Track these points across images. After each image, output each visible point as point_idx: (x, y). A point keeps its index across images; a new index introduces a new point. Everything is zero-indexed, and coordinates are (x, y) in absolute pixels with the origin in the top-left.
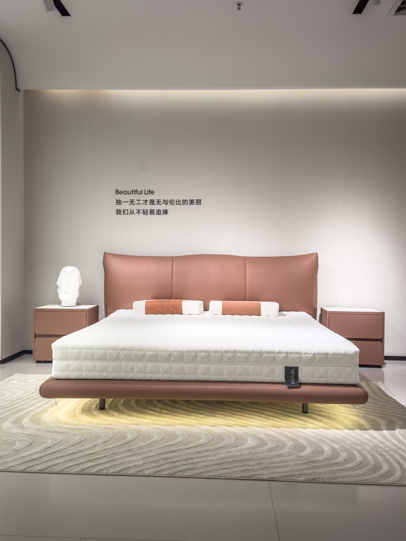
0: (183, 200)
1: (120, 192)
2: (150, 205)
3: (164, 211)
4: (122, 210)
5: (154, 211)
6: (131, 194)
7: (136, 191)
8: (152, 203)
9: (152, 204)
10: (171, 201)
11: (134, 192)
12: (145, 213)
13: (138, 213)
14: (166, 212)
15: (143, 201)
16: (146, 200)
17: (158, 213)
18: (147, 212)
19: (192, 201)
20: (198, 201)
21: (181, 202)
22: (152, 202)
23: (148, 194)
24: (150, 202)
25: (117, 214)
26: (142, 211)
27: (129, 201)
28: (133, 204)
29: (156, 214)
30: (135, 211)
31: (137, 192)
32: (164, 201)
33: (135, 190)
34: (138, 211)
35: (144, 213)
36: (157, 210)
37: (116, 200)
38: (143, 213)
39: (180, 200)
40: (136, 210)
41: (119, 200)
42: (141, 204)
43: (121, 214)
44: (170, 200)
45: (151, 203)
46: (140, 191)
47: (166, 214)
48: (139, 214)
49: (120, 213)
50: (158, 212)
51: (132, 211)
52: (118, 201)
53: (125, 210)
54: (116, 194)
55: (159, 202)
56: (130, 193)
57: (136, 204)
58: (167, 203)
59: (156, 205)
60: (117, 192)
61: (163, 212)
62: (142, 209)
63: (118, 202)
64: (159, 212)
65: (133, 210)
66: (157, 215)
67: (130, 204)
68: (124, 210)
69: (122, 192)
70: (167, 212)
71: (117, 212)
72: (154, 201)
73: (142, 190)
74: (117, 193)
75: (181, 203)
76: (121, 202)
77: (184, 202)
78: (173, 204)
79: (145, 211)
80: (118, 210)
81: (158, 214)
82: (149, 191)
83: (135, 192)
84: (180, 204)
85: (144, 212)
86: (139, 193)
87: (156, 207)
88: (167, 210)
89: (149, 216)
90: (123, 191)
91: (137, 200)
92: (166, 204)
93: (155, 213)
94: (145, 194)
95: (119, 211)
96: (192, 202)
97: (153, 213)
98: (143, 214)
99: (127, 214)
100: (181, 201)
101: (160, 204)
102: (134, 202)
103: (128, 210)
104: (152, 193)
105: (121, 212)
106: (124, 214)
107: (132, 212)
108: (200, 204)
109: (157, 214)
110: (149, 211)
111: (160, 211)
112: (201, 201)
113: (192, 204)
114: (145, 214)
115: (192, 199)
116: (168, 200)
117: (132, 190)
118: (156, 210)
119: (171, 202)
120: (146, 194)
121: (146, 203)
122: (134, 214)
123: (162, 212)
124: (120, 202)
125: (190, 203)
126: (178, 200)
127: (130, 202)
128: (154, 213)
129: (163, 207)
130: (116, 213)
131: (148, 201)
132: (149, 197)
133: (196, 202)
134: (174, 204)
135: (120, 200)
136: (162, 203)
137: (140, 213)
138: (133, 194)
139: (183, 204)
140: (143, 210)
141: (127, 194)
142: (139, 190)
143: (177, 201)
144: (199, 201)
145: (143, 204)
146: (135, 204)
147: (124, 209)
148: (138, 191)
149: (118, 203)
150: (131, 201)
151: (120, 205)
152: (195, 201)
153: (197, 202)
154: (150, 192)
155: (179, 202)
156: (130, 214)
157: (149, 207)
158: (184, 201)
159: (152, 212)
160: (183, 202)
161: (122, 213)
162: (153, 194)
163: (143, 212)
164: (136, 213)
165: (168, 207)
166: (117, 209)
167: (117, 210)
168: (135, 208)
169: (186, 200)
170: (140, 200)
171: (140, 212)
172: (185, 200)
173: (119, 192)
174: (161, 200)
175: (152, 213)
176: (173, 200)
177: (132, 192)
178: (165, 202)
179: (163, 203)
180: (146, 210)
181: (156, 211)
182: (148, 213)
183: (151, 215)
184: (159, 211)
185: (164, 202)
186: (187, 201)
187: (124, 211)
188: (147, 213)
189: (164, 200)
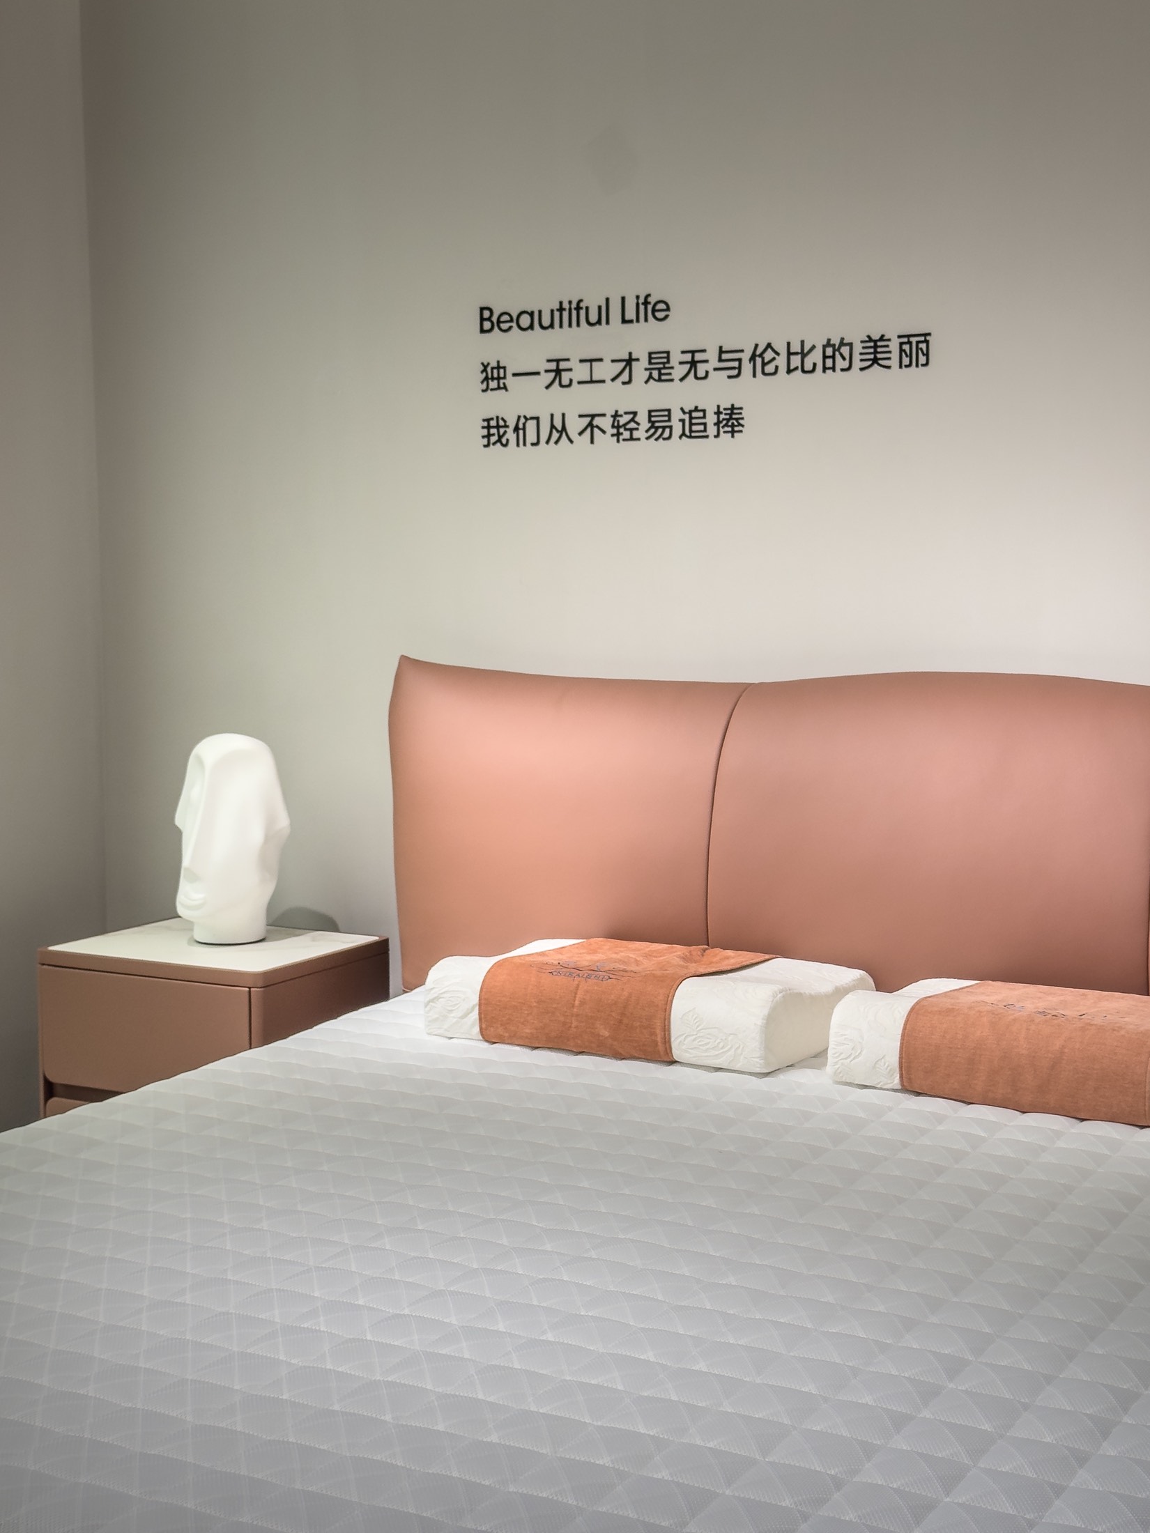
0: (828, 344)
1: (499, 322)
2: (646, 382)
3: (722, 417)
4: (512, 424)
5: (669, 420)
6: (552, 326)
7: (578, 308)
8: (660, 374)
9: (660, 380)
10: (761, 355)
11: (566, 314)
12: (622, 430)
13: (588, 433)
14: (731, 420)
15: (613, 361)
16: (627, 357)
17: (691, 431)
18: (632, 425)
19: (876, 347)
20: (910, 343)
21: (816, 357)
23: (638, 320)
24: (646, 369)
25: (485, 441)
26: (606, 423)
27: (543, 366)
28: (565, 381)
29: (680, 437)
30: (574, 425)
31: (583, 313)
32: (724, 356)
33: (570, 302)
34: (588, 420)
35: (618, 434)
36: (687, 410)
37: (482, 368)
38: (615, 431)
39: (807, 347)
40: (580, 416)
41: (494, 364)
42: (603, 381)
43: (504, 441)
44: (757, 346)
45: (655, 374)
46: (600, 308)
47: (733, 432)
48: (592, 442)
49: (499, 440)
50: (691, 424)
51: (559, 426)
52: (489, 370)
53: (525, 417)
54: (482, 331)
55: (693, 364)
57: (579, 383)
58: (736, 364)
59: (682, 380)
60: (489, 321)
61: (717, 424)
62: (610, 411)
63: (490, 376)
64: (694, 424)
65: (563, 415)
66: (684, 438)
67: (547, 387)
68: (522, 420)
69: (511, 321)
70: (737, 419)
71: (485, 432)
72: (668, 362)
73: (607, 300)
74: (487, 325)
75: (815, 365)
76: (504, 378)
77: (833, 357)
78: (770, 368)
79: (622, 421)
80: (493, 423)
81: (691, 437)
82: (646, 303)
83: (574, 313)
84: (808, 367)
85: (618, 427)
86: (593, 318)
87: (678, 395)
88: (741, 408)
89: (646, 449)
90: (515, 316)
91: (581, 361)
92: (735, 372)
93: (677, 429)
94: (624, 321)
95: (498, 427)
96: (876, 352)
97: (664, 428)
98: (613, 435)
99: (535, 441)
100: (814, 347)
101: (701, 373)
102: (570, 370)
103: (537, 419)
104: (660, 315)
105: (505, 432)
106: (518, 445)
107: (560, 431)
108: (922, 359)
109: (687, 433)
110: (643, 418)
111: (701, 414)
112: (927, 342)
113: (876, 367)
114: (624, 440)
115: (876, 337)
116: (742, 351)
117: (556, 306)
118: (682, 409)
119: (759, 360)
120: (631, 321)
121: (627, 370)
122: (571, 441)
123: (711, 419)
124: (499, 378)
125: (862, 360)
126: (796, 347)
127: (547, 371)
128: (671, 427)
129: (715, 392)
130: (484, 437)
131: (637, 360)
132: (645, 338)
133: (901, 350)
134: (777, 367)
135: (501, 365)
136: (710, 366)
137: (596, 430)
138: (561, 326)
139: (825, 369)
140: (616, 416)
141: (531, 327)
142: (593, 302)
143: (789, 354)
144: (918, 343)
145: (613, 380)
146: (575, 383)
147: (522, 414)
148: (587, 308)
149: (493, 384)
150: (553, 366)
151: (504, 391)
152: (894, 346)
153: (906, 347)
154: (650, 307)
155: (804, 355)
156: (548, 442)
157: (642, 397)
158: (829, 351)
159: (659, 425)
160: (825, 357)
161: (511, 435)
162: (667, 317)
163: (613, 426)
164: (580, 434)
165: (745, 391)
166: (487, 416)
167: (488, 423)
168: (573, 403)
169: (842, 343)
170: (601, 360)
171: (597, 427)
172: (836, 341)
173: (494, 319)
174: (704, 351)
175: (657, 428)
176: (769, 346)
177: (557, 314)
178: (730, 361)
179: (715, 369)
180: (630, 416)
181: (682, 416)
182: (637, 429)
183: (652, 440)
184: (694, 414)
185: (720, 360)
186: (851, 345)
187: (521, 426)
188: (631, 430)
189: (721, 351)
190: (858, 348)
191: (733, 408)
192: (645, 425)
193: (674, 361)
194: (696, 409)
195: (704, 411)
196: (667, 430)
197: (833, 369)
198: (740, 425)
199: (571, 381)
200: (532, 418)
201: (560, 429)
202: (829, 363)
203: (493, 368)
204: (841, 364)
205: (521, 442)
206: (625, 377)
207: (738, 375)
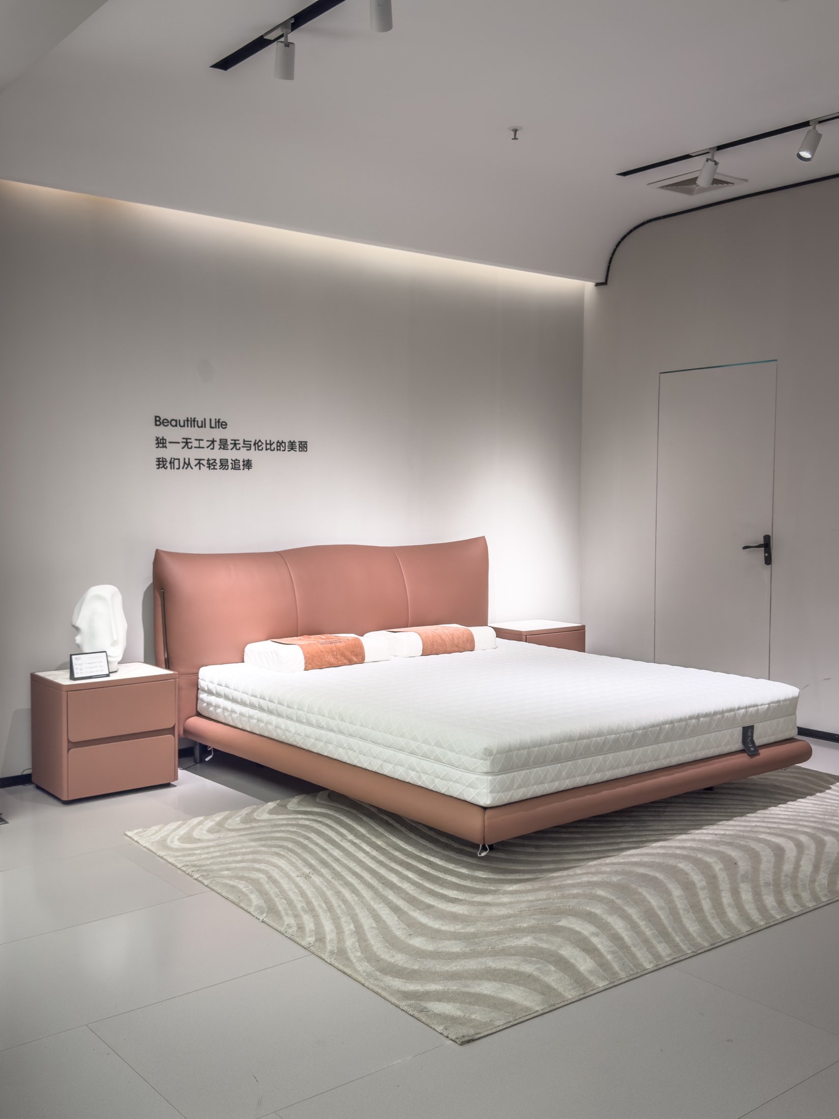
0: (278, 442)
1: (163, 422)
2: (219, 449)
3: (245, 463)
4: (168, 460)
5: (227, 463)
6: (184, 426)
7: (194, 421)
8: (224, 447)
9: (224, 449)
10: (257, 444)
11: (189, 422)
12: (211, 465)
13: (198, 465)
14: (248, 464)
15: (207, 441)
16: (212, 440)
17: (235, 467)
18: (214, 464)
19: (292, 444)
20: (302, 444)
21: (274, 446)
22: (224, 444)
23: (216, 428)
24: (219, 445)
25: (158, 467)
26: (205, 462)
27: (180, 440)
28: (190, 447)
30: (193, 463)
31: (196, 423)
32: (245, 443)
33: (191, 418)
34: (198, 461)
36: (233, 459)
37: (156, 439)
38: (208, 466)
39: (272, 442)
40: (196, 459)
41: (161, 438)
42: (203, 448)
43: (165, 467)
44: (256, 440)
45: (222, 447)
46: (202, 421)
47: (249, 468)
48: (200, 469)
49: (163, 467)
50: (235, 465)
51: (187, 462)
52: (159, 440)
53: (174, 459)
54: (156, 425)
55: (235, 444)
56: (182, 424)
57: (195, 447)
58: (249, 446)
59: (232, 449)
60: (159, 421)
61: (243, 465)
62: (206, 459)
63: (159, 442)
64: (236, 465)
65: (189, 459)
67: (183, 448)
68: (173, 460)
69: (168, 422)
70: (250, 464)
71: (157, 463)
72: (227, 443)
73: (205, 419)
74: (158, 423)
75: (274, 448)
76: (166, 443)
77: (280, 446)
78: (260, 448)
79: (211, 462)
80: (161, 460)
83: (193, 423)
84: (272, 449)
85: (209, 464)
86: (200, 425)
87: (230, 455)
88: (251, 461)
89: (219, 472)
90: (169, 420)
91: (196, 440)
92: (249, 448)
93: (230, 466)
94: (211, 427)
95: (163, 461)
96: (292, 446)
97: (226, 465)
98: (207, 467)
99: (178, 467)
100: (274, 443)
101: (238, 448)
102: (191, 442)
103: (179, 459)
104: (223, 426)
105: (166, 464)
106: (171, 468)
107: (187, 464)
108: (305, 449)
109: (234, 467)
110: (218, 462)
111: (238, 462)
112: (306, 444)
113: (292, 451)
114: (212, 469)
115: (292, 441)
116: (251, 442)
117: (186, 419)
118: (232, 460)
119: (257, 445)
120: (213, 428)
121: (212, 445)
122: (192, 468)
123: (241, 464)
124: (163, 443)
125: (288, 448)
126: (268, 442)
127: (182, 442)
128: (228, 465)
129: (242, 455)
130: (157, 465)
131: (216, 441)
132: (218, 434)
133: (300, 446)
134: (262, 448)
135: (164, 438)
136: (241, 446)
137: (201, 465)
139: (277, 450)
140: (208, 460)
141: (176, 426)
142: (200, 419)
143: (267, 444)
144: (304, 444)
145: (208, 447)
146: (193, 448)
147: (173, 457)
148: (197, 421)
149: (161, 445)
150: (185, 440)
151: (165, 448)
152: (297, 444)
153: (301, 445)
154: (220, 424)
155: (271, 445)
156: (183, 468)
157: (218, 454)
158: (279, 444)
159: (224, 464)
160: (277, 446)
161: (168, 465)
162: (226, 427)
164: (196, 466)
165: (252, 455)
166: (158, 457)
167: (158, 460)
168: (192, 455)
169: (282, 442)
170: (202, 440)
171: (202, 464)
172: (280, 441)
173: (161, 421)
174: (239, 440)
175: (223, 465)
176: (260, 441)
177: (186, 422)
178: (247, 445)
180: (213, 461)
181: (232, 462)
182: (216, 465)
183: (221, 469)
184: (236, 462)
185: (244, 444)
186: (285, 443)
187: (172, 461)
188: (214, 466)
189: (244, 441)
190: (287, 444)
191: (248, 460)
192: (219, 464)
193: (229, 443)
194: (236, 460)
195: (239, 461)
196: (227, 467)
197: (280, 450)
198: (251, 466)
199: (192, 446)
200: (177, 459)
201: (187, 463)
202: (279, 448)
203: (161, 439)
204: (282, 449)
205: (172, 467)
206: (212, 447)
207: (250, 450)
